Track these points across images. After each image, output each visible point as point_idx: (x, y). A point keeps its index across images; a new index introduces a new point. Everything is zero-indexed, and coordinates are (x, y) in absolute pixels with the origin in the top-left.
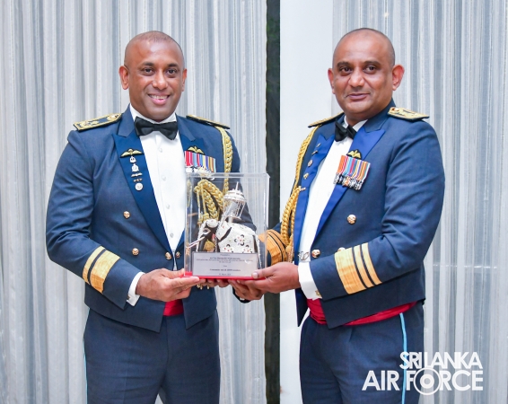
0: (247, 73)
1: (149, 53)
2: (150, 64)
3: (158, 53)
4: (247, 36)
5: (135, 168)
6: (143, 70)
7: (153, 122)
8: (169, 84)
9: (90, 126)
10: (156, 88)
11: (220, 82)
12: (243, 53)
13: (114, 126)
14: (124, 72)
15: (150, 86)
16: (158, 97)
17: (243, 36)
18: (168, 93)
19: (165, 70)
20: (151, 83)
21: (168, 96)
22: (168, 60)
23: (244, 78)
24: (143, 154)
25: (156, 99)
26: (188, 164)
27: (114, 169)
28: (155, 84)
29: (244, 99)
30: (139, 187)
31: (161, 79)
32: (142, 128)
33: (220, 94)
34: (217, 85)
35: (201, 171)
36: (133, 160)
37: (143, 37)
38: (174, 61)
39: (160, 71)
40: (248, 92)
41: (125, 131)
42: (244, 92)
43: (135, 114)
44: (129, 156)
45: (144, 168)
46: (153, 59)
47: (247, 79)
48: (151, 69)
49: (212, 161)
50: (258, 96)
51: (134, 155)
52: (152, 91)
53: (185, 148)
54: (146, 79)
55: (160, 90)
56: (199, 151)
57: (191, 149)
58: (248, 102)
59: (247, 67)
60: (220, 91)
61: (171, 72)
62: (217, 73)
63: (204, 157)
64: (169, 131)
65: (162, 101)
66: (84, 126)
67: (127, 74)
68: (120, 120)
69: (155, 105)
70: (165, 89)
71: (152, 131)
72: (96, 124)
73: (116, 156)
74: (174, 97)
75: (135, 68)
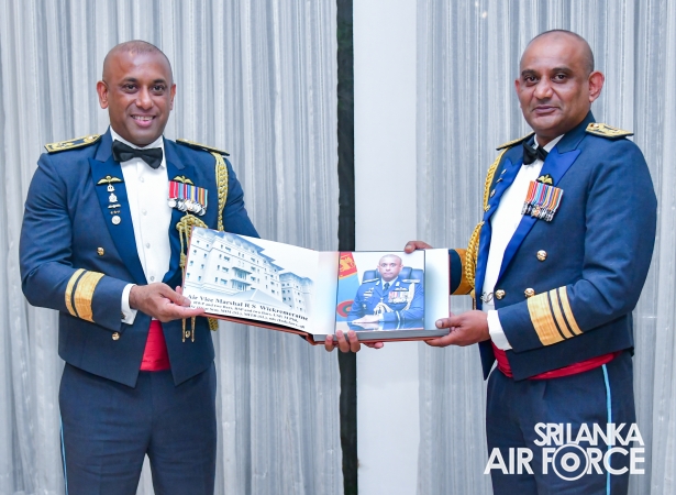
0: (315, 88)
1: (132, 66)
2: (133, 80)
3: (143, 66)
4: (313, 43)
5: (113, 198)
6: (125, 86)
7: (134, 147)
8: (155, 102)
9: (63, 148)
10: (140, 108)
11: (282, 98)
12: (309, 63)
13: (91, 149)
14: (103, 88)
15: (133, 105)
16: (142, 118)
17: (309, 44)
18: (154, 114)
19: (150, 87)
20: (134, 101)
21: (154, 117)
22: (154, 75)
23: (311, 93)
24: (123, 182)
25: (141, 120)
26: (172, 196)
27: (88, 199)
28: (139, 103)
29: (311, 118)
30: (116, 220)
31: (146, 98)
32: (120, 154)
33: (283, 114)
34: (278, 102)
35: (188, 205)
36: (111, 189)
37: (124, 47)
38: (161, 77)
39: (145, 88)
40: (316, 110)
41: (104, 155)
42: (311, 110)
43: (115, 136)
44: (107, 184)
45: (123, 199)
46: (136, 74)
47: (315, 95)
48: (134, 85)
49: (204, 192)
50: (328, 114)
51: (112, 183)
52: (135, 111)
53: (171, 179)
54: (129, 98)
55: (145, 110)
56: (188, 181)
57: (178, 178)
58: (315, 121)
59: (314, 80)
60: (282, 109)
61: (158, 88)
62: (278, 88)
63: (193, 188)
64: (152, 159)
65: (147, 123)
66: (56, 148)
67: (106, 91)
68: (98, 142)
69: (139, 126)
70: (150, 108)
71: (132, 157)
72: (71, 146)
73: (91, 184)
74: (161, 118)
75: (116, 85)
